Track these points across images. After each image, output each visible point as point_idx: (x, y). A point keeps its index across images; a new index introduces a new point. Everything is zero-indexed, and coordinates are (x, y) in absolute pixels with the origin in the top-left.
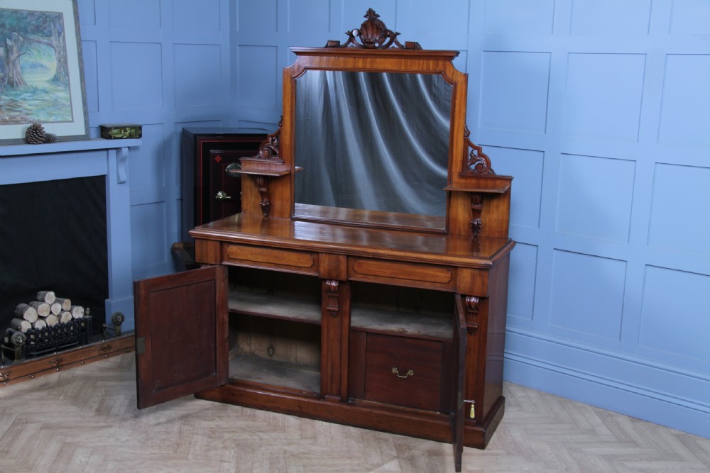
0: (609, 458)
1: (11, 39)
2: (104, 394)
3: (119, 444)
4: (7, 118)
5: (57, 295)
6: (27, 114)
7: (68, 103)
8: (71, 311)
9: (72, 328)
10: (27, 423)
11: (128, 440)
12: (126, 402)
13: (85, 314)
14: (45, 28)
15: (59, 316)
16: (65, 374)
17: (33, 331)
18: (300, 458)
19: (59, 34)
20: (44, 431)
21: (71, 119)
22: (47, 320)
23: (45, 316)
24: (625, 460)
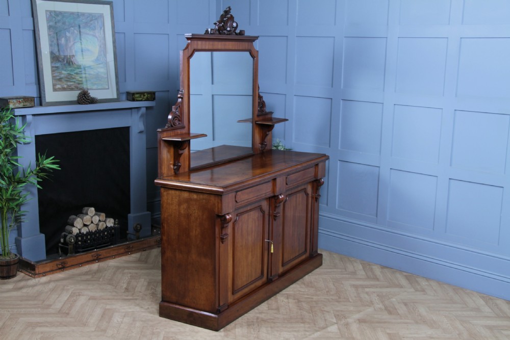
0: (490, 328)
1: (69, 32)
2: (129, 278)
4: (65, 86)
5: (96, 210)
6: (79, 84)
7: (106, 76)
8: (105, 221)
9: (106, 233)
10: (79, 295)
11: (148, 308)
12: (146, 283)
13: (115, 224)
15: (97, 225)
16: (102, 264)
17: (80, 234)
18: (268, 322)
19: (101, 28)
20: (91, 301)
21: (107, 87)
22: (90, 227)
23: (88, 224)
24: (502, 330)
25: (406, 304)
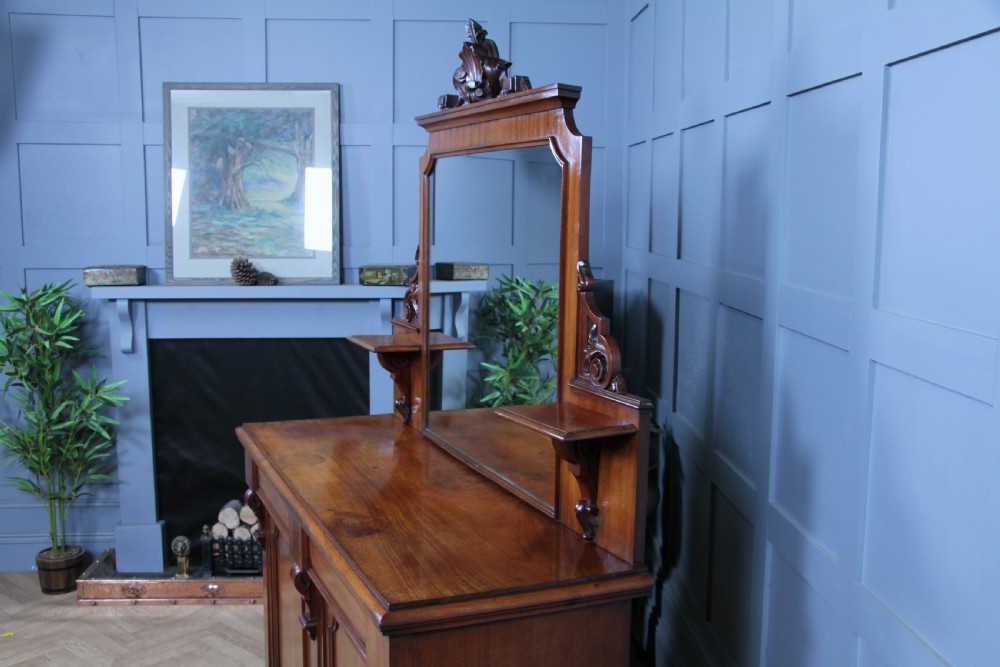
1: (234, 146)
4: (217, 249)
6: (246, 246)
14: (285, 130)
17: (226, 541)
19: (306, 137)
22: (253, 529)
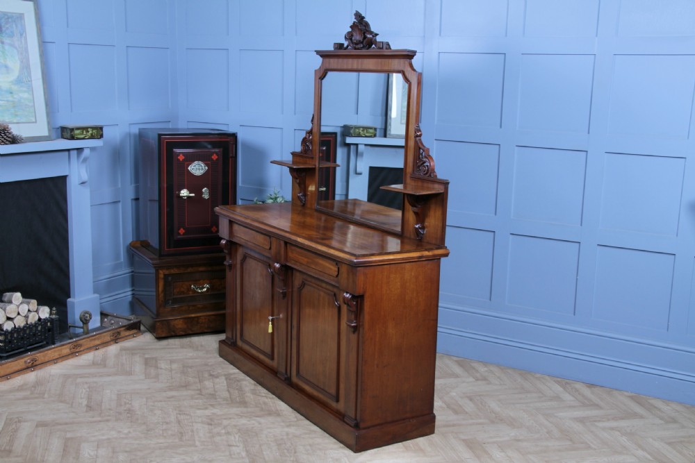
2: (88, 390)
3: (122, 436)
5: (24, 296)
7: (32, 104)
8: (37, 311)
9: (39, 328)
10: (20, 421)
11: (129, 432)
13: (51, 314)
14: (7, 28)
15: (26, 317)
17: (2, 332)
19: (21, 35)
21: (34, 120)
22: (15, 321)
23: (13, 317)
24: (595, 421)
25: (471, 400)
